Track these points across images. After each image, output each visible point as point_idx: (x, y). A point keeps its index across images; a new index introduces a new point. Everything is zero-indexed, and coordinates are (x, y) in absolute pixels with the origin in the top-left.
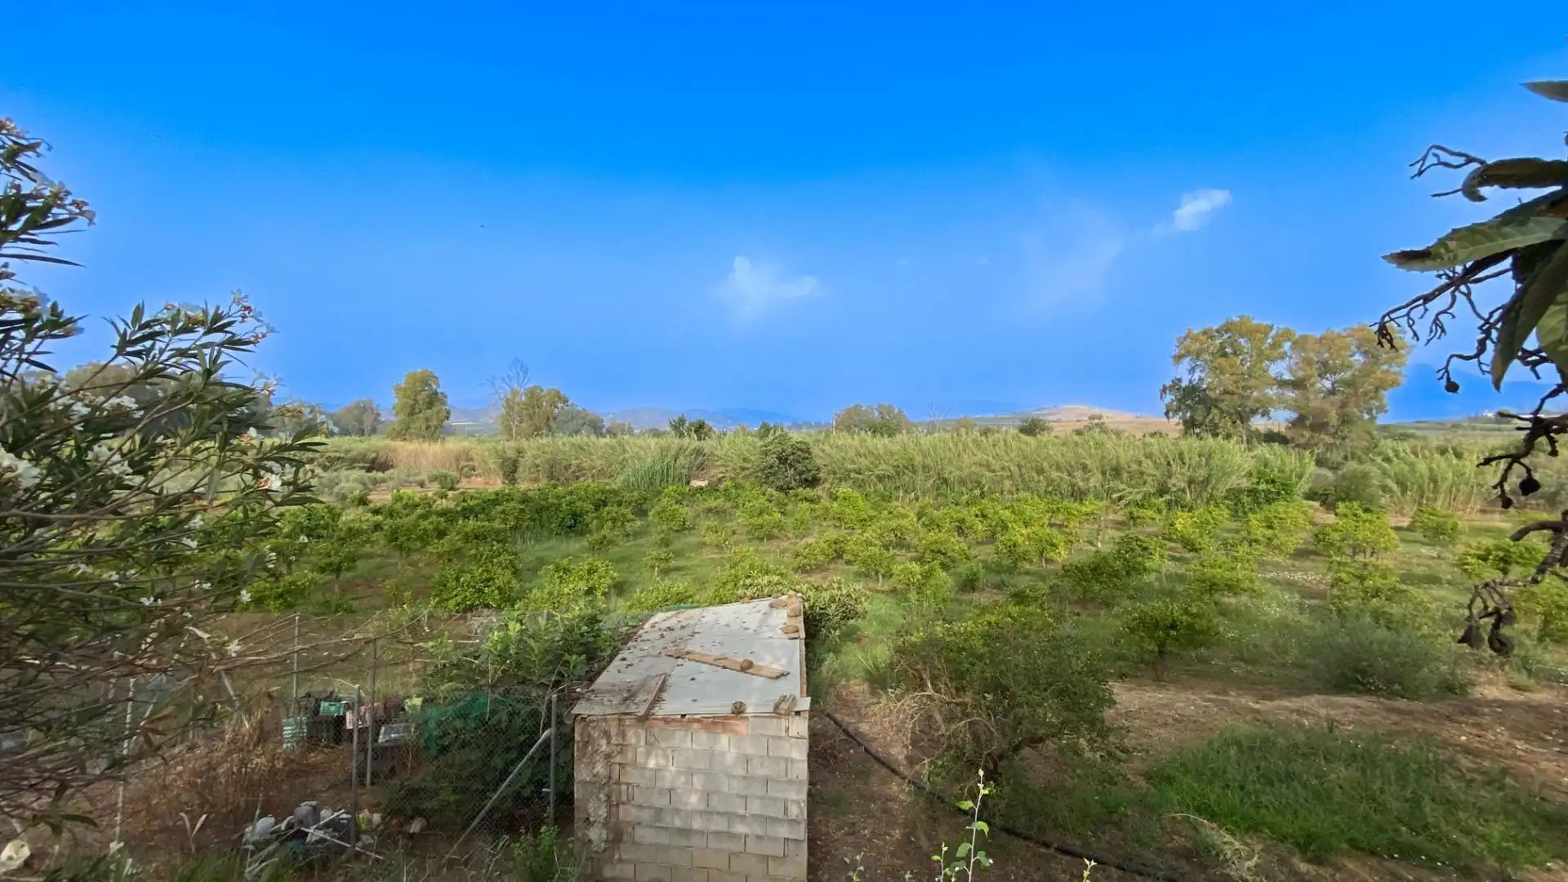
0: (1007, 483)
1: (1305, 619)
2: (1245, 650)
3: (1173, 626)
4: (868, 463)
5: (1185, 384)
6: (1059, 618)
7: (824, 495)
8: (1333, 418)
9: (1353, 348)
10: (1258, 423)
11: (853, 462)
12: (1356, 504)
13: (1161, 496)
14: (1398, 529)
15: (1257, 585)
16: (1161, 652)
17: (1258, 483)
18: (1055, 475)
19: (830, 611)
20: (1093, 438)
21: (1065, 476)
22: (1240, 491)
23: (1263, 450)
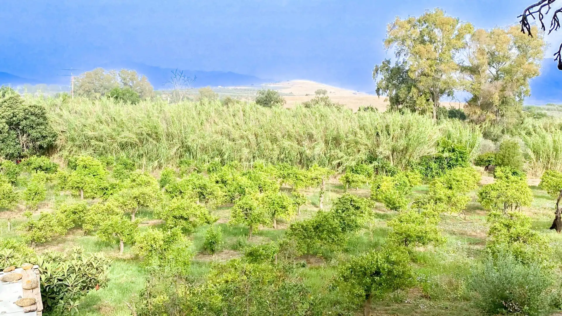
0: (246, 151)
1: (471, 261)
2: (429, 289)
3: (377, 273)
4: (110, 131)
5: (392, 65)
6: (287, 270)
7: (61, 163)
8: (496, 99)
9: (512, 43)
10: (445, 102)
11: (94, 129)
12: (508, 169)
13: (371, 163)
14: (533, 187)
15: (440, 236)
16: (367, 296)
17: (443, 151)
18: (286, 143)
19: (69, 282)
20: (319, 111)
21: (295, 145)
22: (430, 158)
23: (447, 124)
